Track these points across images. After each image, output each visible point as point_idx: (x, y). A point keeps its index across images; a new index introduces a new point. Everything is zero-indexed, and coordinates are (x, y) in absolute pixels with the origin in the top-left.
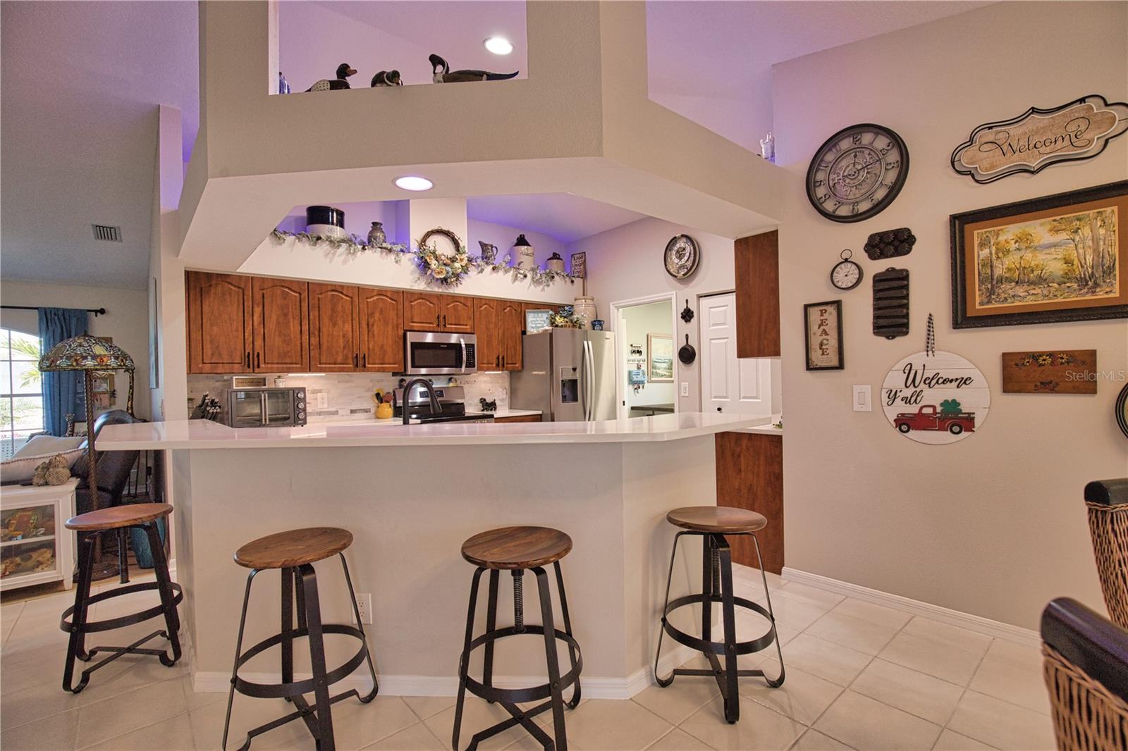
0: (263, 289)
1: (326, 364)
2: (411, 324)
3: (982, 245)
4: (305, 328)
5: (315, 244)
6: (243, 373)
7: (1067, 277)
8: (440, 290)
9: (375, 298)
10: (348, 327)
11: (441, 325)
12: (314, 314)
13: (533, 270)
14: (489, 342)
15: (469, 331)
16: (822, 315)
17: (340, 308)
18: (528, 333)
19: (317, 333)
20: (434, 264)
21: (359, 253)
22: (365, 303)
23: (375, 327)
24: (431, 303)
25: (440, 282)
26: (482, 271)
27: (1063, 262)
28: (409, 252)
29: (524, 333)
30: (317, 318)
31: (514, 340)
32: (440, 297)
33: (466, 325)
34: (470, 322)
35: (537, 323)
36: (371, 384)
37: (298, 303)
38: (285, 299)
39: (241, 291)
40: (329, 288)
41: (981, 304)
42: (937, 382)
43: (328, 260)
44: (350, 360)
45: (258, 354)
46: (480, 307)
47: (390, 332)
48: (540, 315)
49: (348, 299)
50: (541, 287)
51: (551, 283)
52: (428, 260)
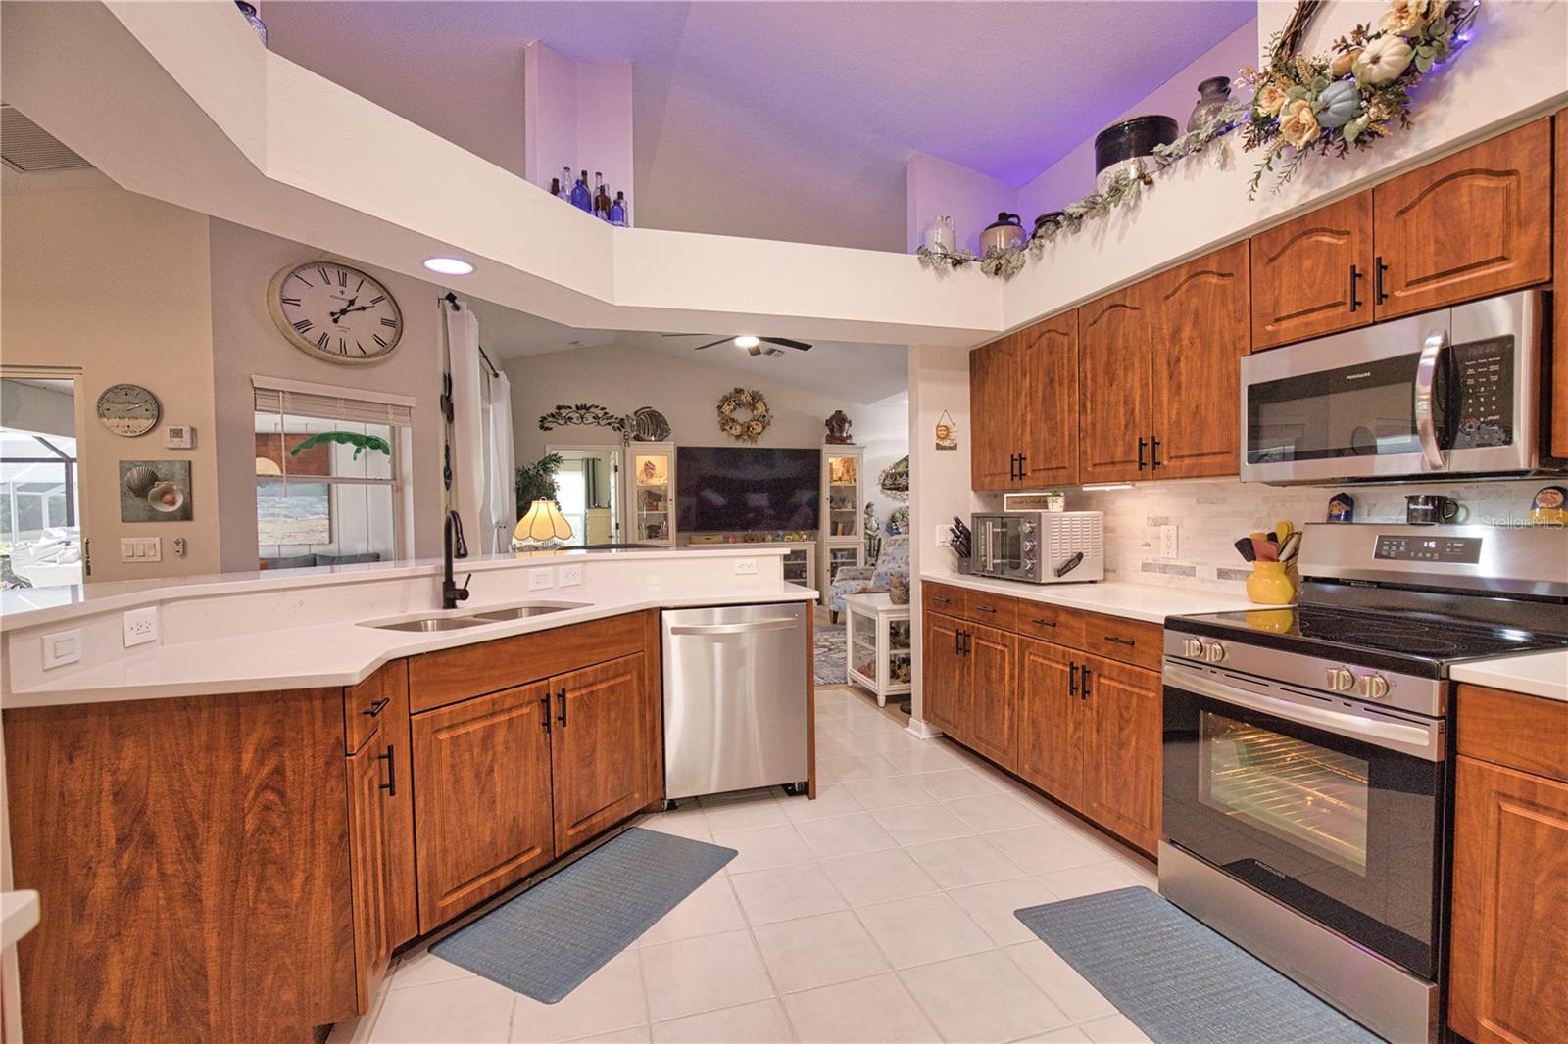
1: (1100, 465)
4: (1074, 398)
9: (1184, 287)
10: (1132, 379)
12: (1084, 368)
17: (1120, 342)
19: (1088, 404)
20: (1282, 111)
23: (1182, 364)
24: (1339, 234)
30: (1089, 375)
33: (1503, 259)
34: (1527, 240)
37: (1066, 354)
38: (1051, 353)
44: (1133, 455)
45: (1023, 456)
49: (1134, 312)
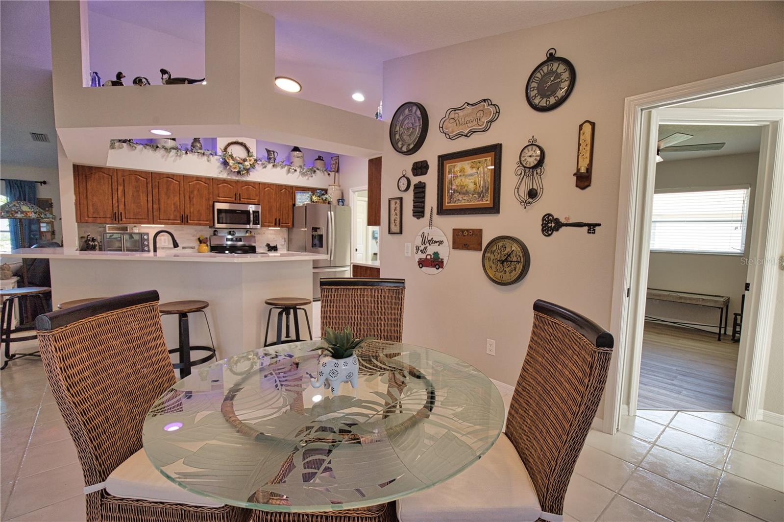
0: (124, 176)
1: (163, 220)
2: (218, 198)
3: (449, 172)
4: (150, 199)
5: (155, 150)
6: (112, 223)
7: (475, 192)
8: (237, 178)
9: (195, 182)
10: (177, 199)
11: (237, 199)
12: (155, 191)
13: (301, 167)
14: (270, 210)
15: (257, 203)
16: (395, 205)
17: (172, 188)
18: (296, 206)
19: (157, 202)
20: (231, 162)
21: (184, 155)
22: (188, 186)
23: (194, 200)
24: (231, 186)
25: (236, 173)
26: (265, 167)
27: (473, 184)
28: (216, 155)
29: (294, 205)
30: (158, 193)
31: (287, 209)
32: (237, 182)
33: (255, 200)
34: (257, 198)
35: (302, 199)
36: (195, 233)
37: (146, 185)
38: (137, 182)
39: (110, 177)
40: (165, 176)
41: (448, 203)
42: (432, 243)
43: (164, 160)
44: (178, 218)
45: (121, 213)
46: (265, 189)
47: (204, 202)
48: (305, 194)
49: (177, 182)
50: (307, 177)
51: (314, 175)
52: (228, 161)
